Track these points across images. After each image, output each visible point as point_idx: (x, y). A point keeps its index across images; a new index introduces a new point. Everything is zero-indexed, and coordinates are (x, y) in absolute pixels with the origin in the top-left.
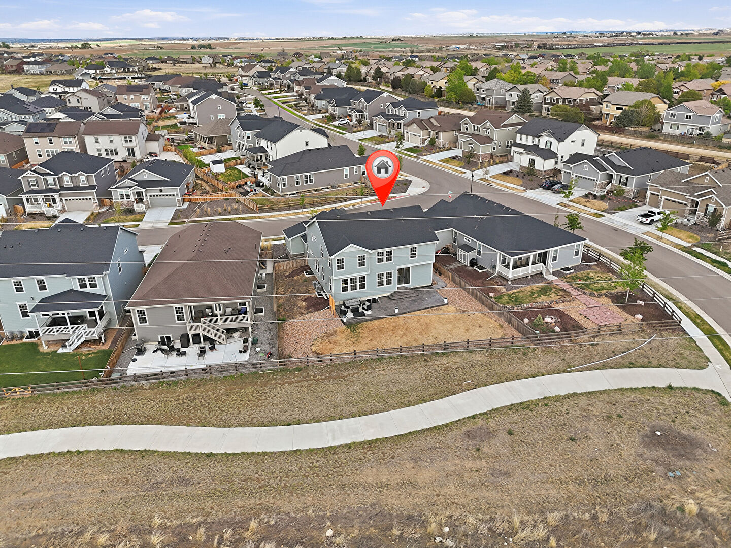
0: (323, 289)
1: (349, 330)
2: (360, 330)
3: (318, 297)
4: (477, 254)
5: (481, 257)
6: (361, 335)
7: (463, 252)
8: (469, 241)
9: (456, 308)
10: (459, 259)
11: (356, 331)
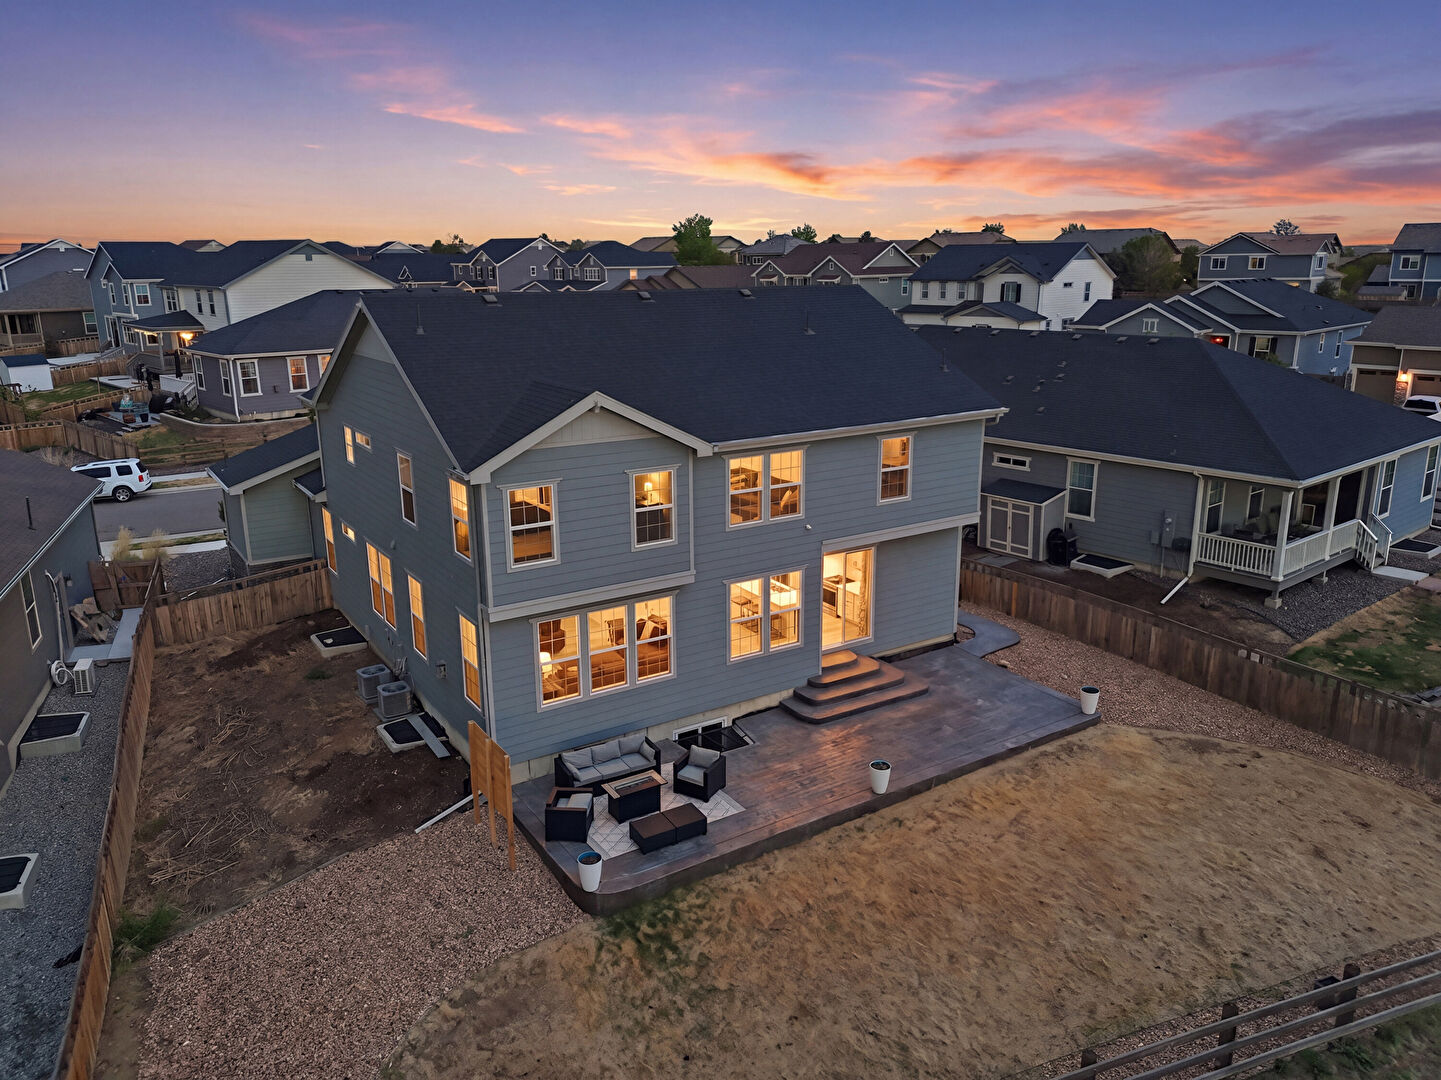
0: (418, 707)
2: (702, 945)
3: (395, 747)
4: (1070, 511)
5: (1091, 519)
6: (722, 984)
7: (1010, 506)
8: (1023, 463)
9: (1151, 734)
10: (989, 540)
11: (675, 949)
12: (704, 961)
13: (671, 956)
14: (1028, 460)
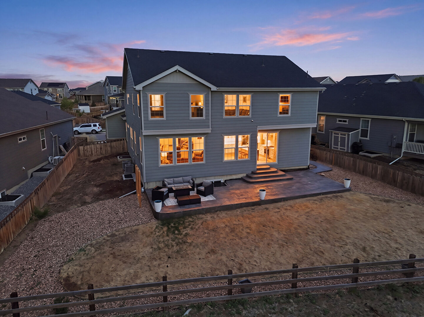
1: (165, 229)
2: (188, 230)
3: (125, 179)
4: (361, 137)
5: (368, 139)
6: (189, 241)
7: (340, 134)
8: (346, 121)
9: (369, 196)
10: (333, 146)
11: (179, 231)
12: (186, 235)
13: (176, 232)
14: (347, 120)
